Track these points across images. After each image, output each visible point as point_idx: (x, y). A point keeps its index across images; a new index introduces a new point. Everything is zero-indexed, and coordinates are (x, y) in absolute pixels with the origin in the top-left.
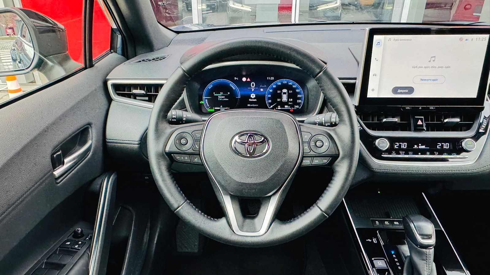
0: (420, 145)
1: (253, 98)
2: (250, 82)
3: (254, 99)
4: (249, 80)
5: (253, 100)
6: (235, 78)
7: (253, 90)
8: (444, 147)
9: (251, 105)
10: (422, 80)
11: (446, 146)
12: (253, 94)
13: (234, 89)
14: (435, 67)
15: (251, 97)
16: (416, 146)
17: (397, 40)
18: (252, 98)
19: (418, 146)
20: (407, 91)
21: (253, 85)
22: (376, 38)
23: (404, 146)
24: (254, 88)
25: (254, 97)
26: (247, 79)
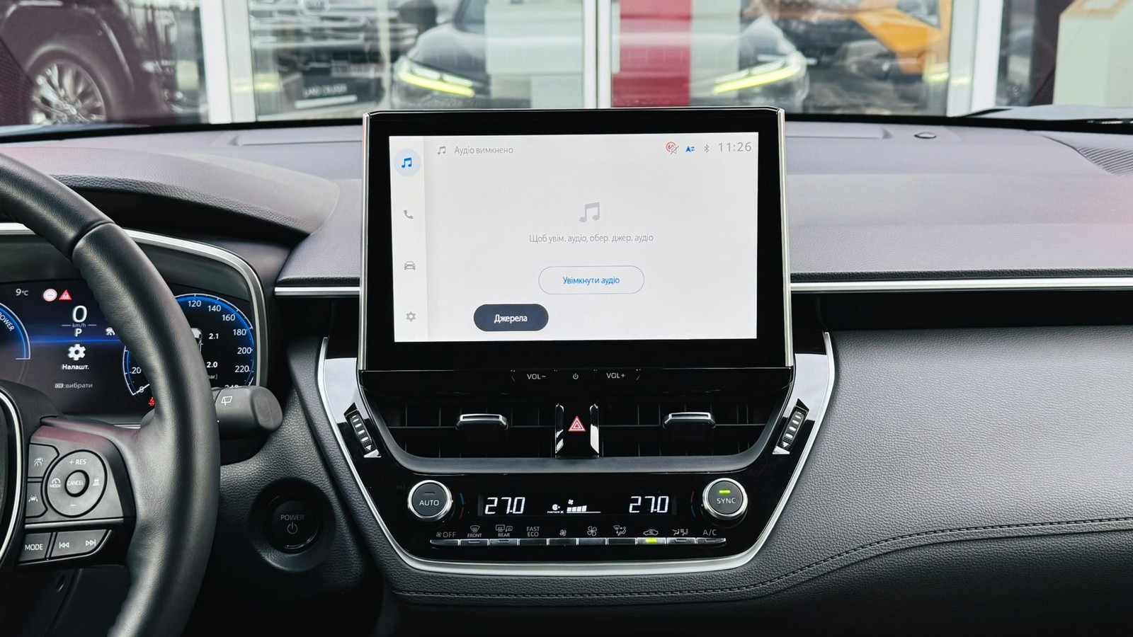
0: (571, 502)
1: (76, 358)
2: (69, 305)
3: (81, 362)
4: (66, 296)
5: (77, 367)
6: (19, 292)
7: (78, 332)
8: (652, 510)
9: (67, 386)
10: (567, 281)
11: (659, 505)
12: (77, 347)
13: (12, 328)
14: (605, 239)
15: (72, 355)
16: (555, 507)
17: (465, 152)
18: (72, 362)
19: (564, 506)
20: (525, 319)
21: (80, 312)
22: (399, 145)
23: (516, 505)
24: (84, 325)
25: (82, 355)
26: (59, 294)
